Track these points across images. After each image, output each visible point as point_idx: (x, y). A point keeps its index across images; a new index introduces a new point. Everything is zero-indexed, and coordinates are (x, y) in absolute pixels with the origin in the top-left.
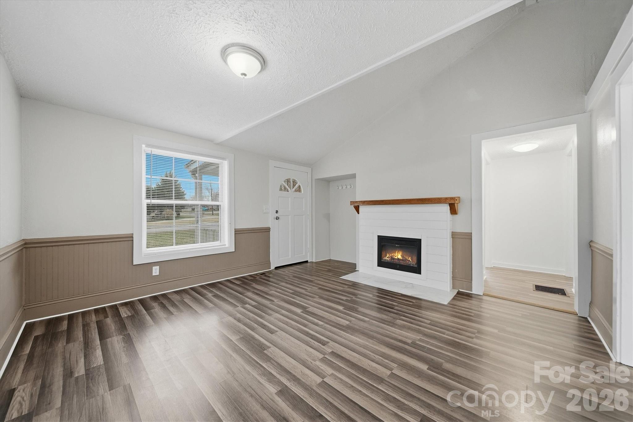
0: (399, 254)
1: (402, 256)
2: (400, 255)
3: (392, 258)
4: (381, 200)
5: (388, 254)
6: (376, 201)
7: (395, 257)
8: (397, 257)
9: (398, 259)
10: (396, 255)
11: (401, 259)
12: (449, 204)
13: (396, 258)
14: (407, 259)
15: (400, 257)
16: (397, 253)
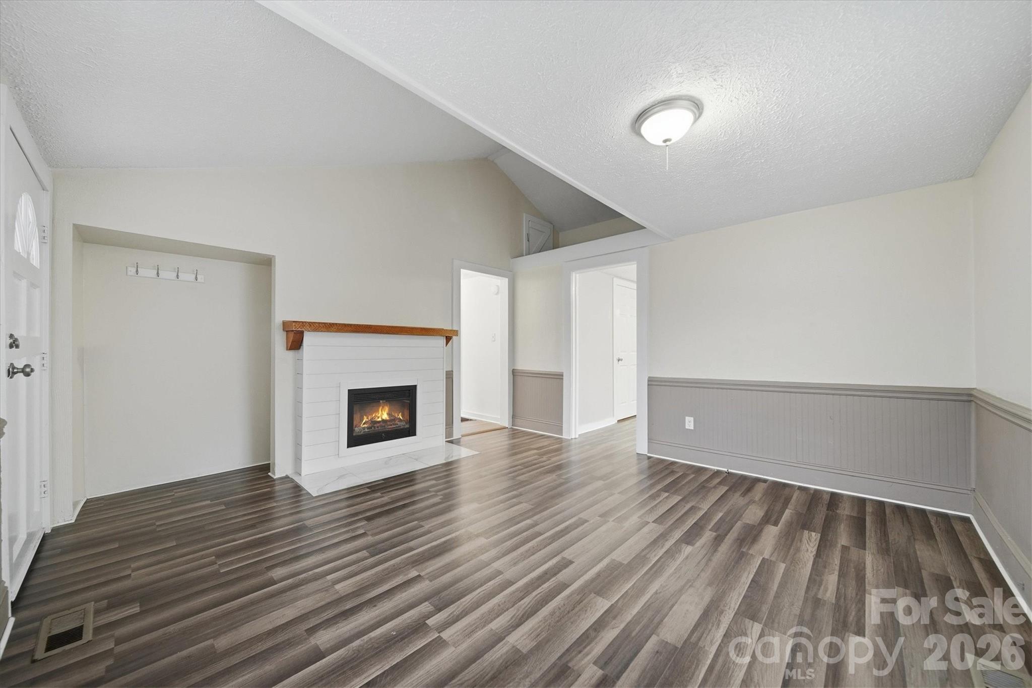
0: (383, 412)
1: (389, 414)
2: (386, 412)
3: (374, 422)
4: (367, 325)
5: (365, 417)
6: (357, 325)
7: (378, 418)
8: (382, 418)
9: (383, 421)
10: (379, 415)
11: (388, 419)
12: (446, 337)
13: (380, 419)
14: (397, 416)
15: (385, 416)
16: (382, 411)
